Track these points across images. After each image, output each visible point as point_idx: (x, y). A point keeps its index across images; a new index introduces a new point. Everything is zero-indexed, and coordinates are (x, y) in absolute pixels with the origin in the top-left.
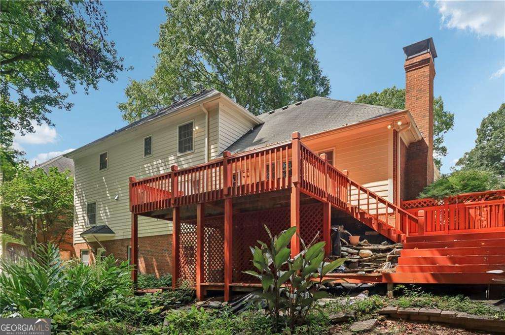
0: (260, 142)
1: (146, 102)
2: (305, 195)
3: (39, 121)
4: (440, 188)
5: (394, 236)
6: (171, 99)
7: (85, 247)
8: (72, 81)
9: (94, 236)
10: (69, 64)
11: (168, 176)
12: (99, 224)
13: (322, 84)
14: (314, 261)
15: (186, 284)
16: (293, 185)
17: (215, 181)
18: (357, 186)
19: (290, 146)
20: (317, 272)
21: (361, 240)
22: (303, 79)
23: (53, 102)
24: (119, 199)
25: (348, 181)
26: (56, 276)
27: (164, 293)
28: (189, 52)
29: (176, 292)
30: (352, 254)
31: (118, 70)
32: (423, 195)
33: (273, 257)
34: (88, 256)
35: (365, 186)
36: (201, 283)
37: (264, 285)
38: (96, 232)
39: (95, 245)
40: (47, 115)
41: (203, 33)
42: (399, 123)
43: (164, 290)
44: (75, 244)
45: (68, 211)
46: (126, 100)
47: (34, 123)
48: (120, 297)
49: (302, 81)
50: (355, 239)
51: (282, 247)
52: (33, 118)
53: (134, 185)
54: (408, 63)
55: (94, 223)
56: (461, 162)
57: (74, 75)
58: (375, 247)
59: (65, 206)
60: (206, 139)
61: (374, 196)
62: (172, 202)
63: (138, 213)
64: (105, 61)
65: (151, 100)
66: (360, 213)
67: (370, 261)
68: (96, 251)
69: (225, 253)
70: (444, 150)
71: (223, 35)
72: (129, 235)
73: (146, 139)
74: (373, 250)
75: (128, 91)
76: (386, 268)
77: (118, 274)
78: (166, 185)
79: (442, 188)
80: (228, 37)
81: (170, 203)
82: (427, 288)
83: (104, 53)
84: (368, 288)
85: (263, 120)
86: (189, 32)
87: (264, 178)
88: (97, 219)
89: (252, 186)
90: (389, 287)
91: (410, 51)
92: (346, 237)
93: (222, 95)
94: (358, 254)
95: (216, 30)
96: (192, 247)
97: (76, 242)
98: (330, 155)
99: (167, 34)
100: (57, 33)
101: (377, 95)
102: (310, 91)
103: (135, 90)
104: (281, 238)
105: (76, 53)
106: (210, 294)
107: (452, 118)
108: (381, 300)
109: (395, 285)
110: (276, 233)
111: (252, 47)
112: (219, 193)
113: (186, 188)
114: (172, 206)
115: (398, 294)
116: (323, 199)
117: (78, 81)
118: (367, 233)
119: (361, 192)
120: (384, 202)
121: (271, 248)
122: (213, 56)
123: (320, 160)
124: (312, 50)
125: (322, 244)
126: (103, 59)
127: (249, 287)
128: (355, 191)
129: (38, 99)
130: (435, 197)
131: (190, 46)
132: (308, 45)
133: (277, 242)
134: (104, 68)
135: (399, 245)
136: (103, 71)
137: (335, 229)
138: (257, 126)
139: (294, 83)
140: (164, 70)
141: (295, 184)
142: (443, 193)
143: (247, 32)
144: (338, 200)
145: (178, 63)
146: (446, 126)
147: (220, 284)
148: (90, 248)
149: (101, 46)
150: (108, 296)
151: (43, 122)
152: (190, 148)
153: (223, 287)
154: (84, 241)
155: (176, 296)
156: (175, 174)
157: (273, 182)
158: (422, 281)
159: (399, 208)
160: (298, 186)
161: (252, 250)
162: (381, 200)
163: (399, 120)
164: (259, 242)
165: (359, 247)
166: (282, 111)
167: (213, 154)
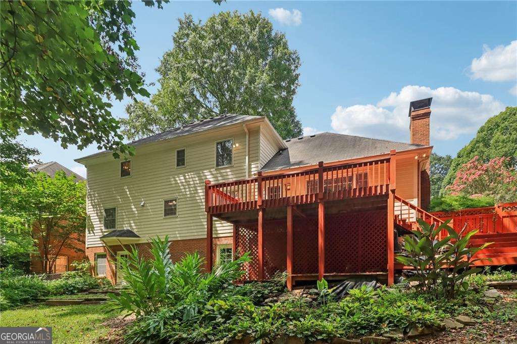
7: (102, 251)
9: (118, 239)
12: (120, 228)
16: (390, 192)
18: (399, 200)
19: (390, 159)
24: (145, 205)
34: (105, 260)
36: (292, 274)
38: (119, 236)
39: (115, 249)
42: (424, 156)
44: (88, 248)
53: (209, 187)
54: (414, 113)
55: (114, 227)
60: (247, 156)
63: (215, 213)
66: (402, 221)
73: (178, 152)
85: (286, 146)
95: (226, 66)
97: (89, 246)
119: (403, 204)
138: (282, 150)
143: (253, 73)
152: (229, 162)
154: (103, 245)
159: (435, 217)
163: (425, 153)
166: (297, 140)
167: (253, 170)
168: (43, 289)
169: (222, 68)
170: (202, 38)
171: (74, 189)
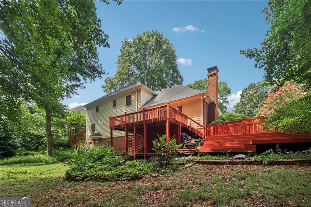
0: (156, 102)
1: (113, 85)
2: (172, 123)
3: (73, 94)
4: (219, 119)
5: (203, 137)
6: (122, 84)
7: (91, 141)
8: (85, 78)
10: (85, 73)
11: (123, 116)
12: (96, 132)
13: (180, 78)
14: (173, 145)
15: (130, 153)
16: (167, 119)
17: (140, 118)
18: (190, 119)
19: (166, 106)
20: (174, 148)
21: (191, 138)
22: (173, 76)
23: (78, 86)
25: (187, 117)
26: (86, 151)
27: (123, 157)
28: (130, 66)
29: (127, 157)
30: (188, 143)
31: (103, 74)
32: (213, 122)
33: (160, 144)
34: (92, 144)
35: (192, 119)
36: (135, 153)
37: (157, 153)
38: (95, 136)
39: (94, 140)
40: (76, 91)
41: (135, 59)
42: (205, 97)
43: (122, 156)
45: (84, 127)
46: (105, 84)
47: (71, 94)
48: (108, 158)
49: (172, 77)
50: (189, 137)
51: (163, 141)
52: (71, 92)
53: (111, 119)
54: (209, 74)
55: (94, 132)
56: (235, 106)
57: (86, 76)
58: (196, 140)
59: (82, 125)
60: (136, 101)
61: (196, 123)
62: (125, 125)
63: (113, 129)
64: (98, 71)
65: (115, 85)
66: (191, 128)
67: (194, 145)
68: (95, 143)
69: (144, 143)
70: (228, 102)
71: (142, 61)
72: (109, 136)
73: (114, 101)
74: (195, 141)
75: (106, 81)
76: (199, 148)
77: (108, 150)
78: (123, 119)
79: (220, 119)
80: (144, 61)
81: (124, 126)
82: (210, 154)
83: (97, 68)
84: (192, 154)
85: (157, 94)
86: (129, 59)
87: (157, 117)
88: (95, 130)
89: (153, 120)
90: (198, 153)
91: (210, 70)
92: (186, 137)
93: (142, 85)
94: (190, 143)
95: (140, 59)
96: (132, 141)
97: (87, 139)
98: (181, 108)
99: (121, 59)
100: (81, 61)
101: (202, 81)
102: (175, 80)
103: (108, 81)
104: (162, 137)
105: (87, 68)
106: (139, 157)
107: (230, 90)
108: (195, 157)
109: (200, 153)
110: (161, 136)
111: (153, 65)
112: (142, 122)
113: (129, 120)
114: (125, 126)
115: (201, 155)
116: (178, 124)
117: (88, 78)
118: (194, 135)
119: (191, 121)
120: (199, 125)
121: (159, 141)
122: (138, 68)
123: (177, 111)
124: (176, 65)
125: (175, 139)
126: (97, 70)
127: (152, 154)
128: (189, 120)
129: (73, 85)
130: (217, 123)
131: (129, 64)
132: (174, 63)
133: (161, 139)
134: (98, 74)
135: (204, 139)
136: (97, 75)
137: (182, 134)
138: (155, 96)
139: (170, 77)
140: (120, 73)
141: (168, 119)
142: (220, 121)
144: (183, 124)
145: (125, 70)
146: (228, 93)
147: (142, 153)
148: (93, 141)
149: (96, 65)
150: (104, 158)
151: (74, 93)
152: (131, 104)
153: (143, 154)
154: (90, 139)
155: (127, 158)
156: (126, 115)
157: (160, 118)
158: (208, 151)
159: (205, 127)
160: (169, 120)
161: (153, 142)
162: (198, 124)
163: (205, 95)
164: (155, 139)
165: (191, 140)
166: (164, 90)
167: (139, 107)
168: (69, 156)
169: (138, 59)
170: (131, 47)
171: (83, 117)
